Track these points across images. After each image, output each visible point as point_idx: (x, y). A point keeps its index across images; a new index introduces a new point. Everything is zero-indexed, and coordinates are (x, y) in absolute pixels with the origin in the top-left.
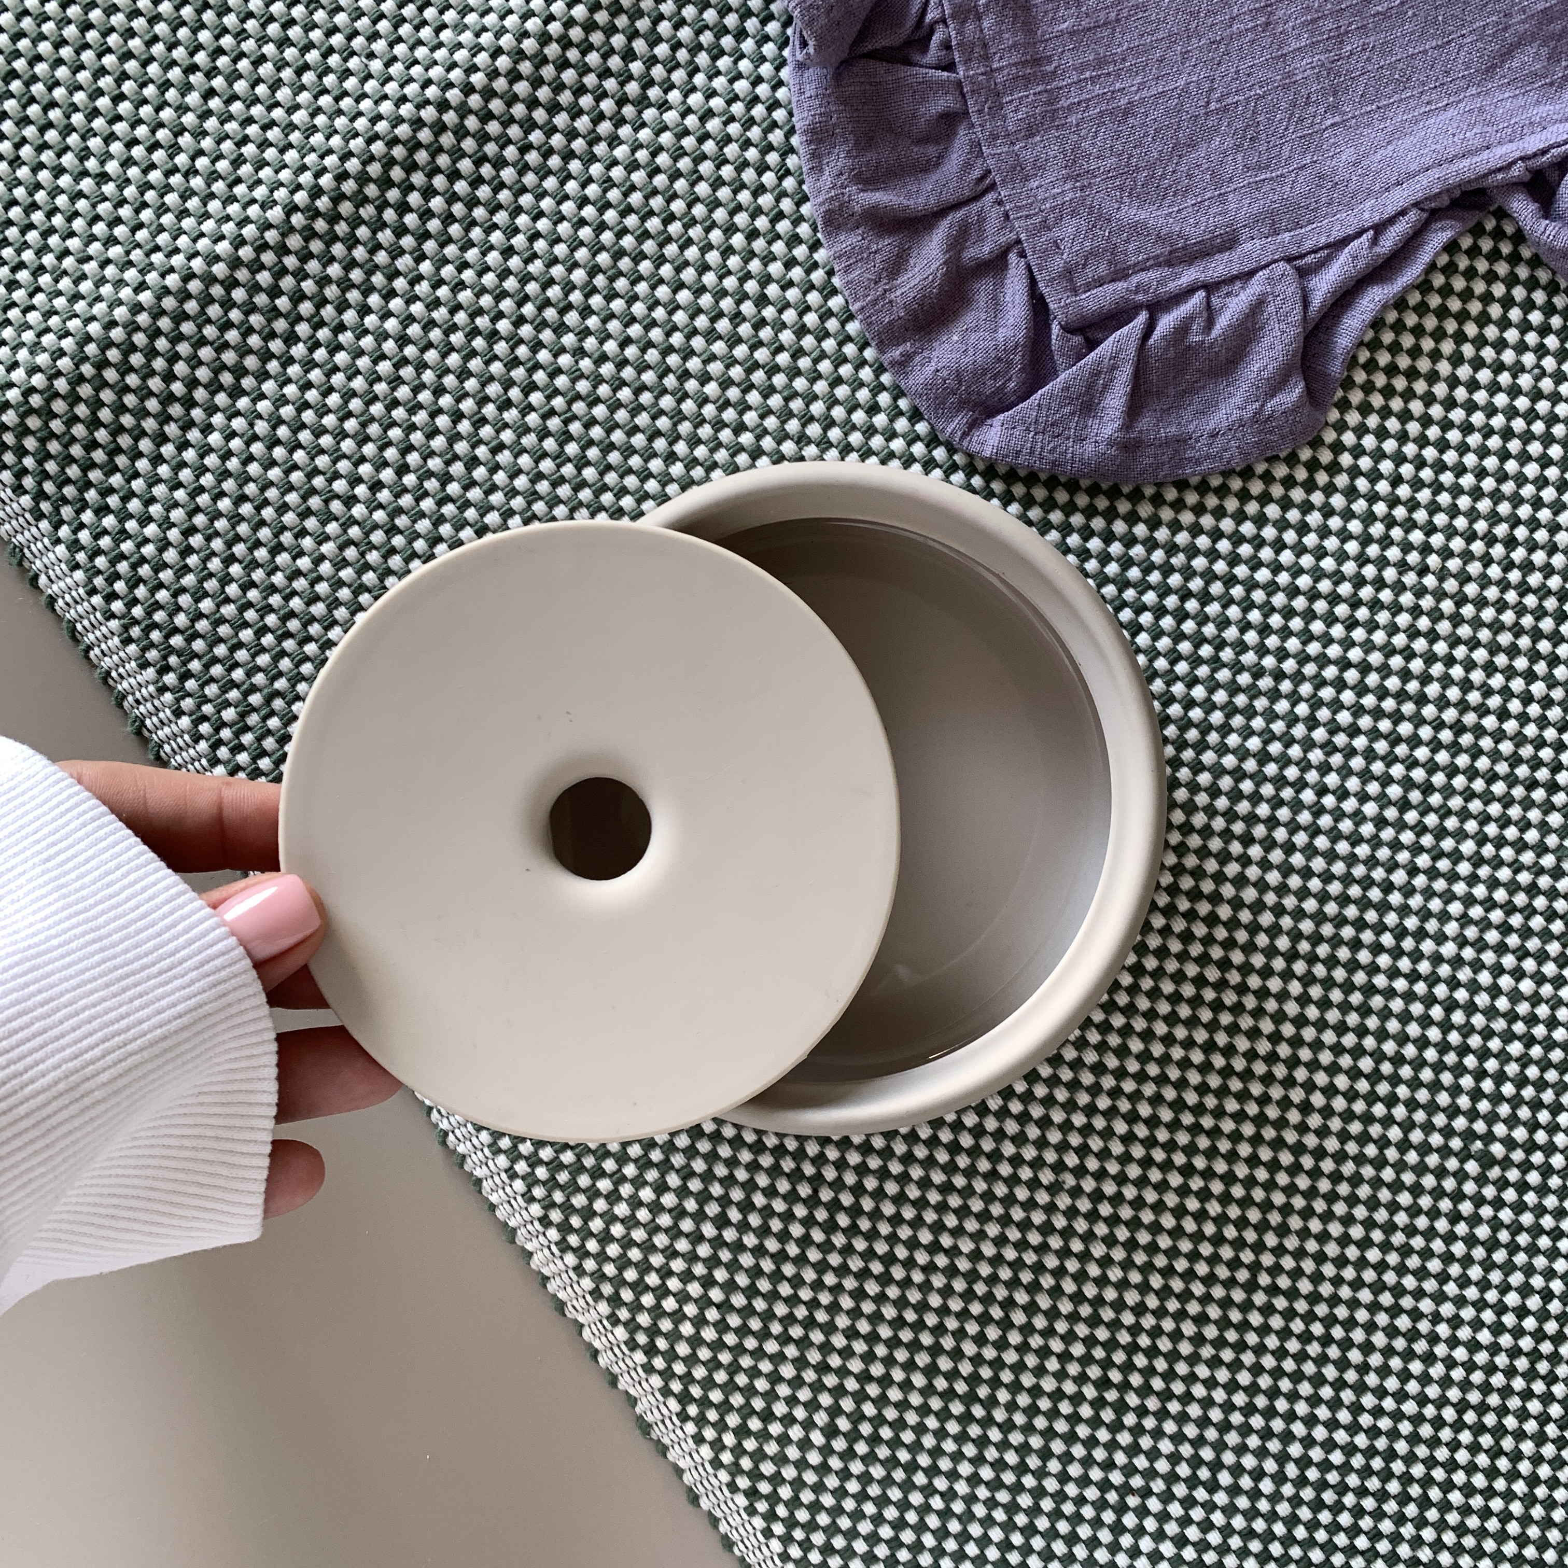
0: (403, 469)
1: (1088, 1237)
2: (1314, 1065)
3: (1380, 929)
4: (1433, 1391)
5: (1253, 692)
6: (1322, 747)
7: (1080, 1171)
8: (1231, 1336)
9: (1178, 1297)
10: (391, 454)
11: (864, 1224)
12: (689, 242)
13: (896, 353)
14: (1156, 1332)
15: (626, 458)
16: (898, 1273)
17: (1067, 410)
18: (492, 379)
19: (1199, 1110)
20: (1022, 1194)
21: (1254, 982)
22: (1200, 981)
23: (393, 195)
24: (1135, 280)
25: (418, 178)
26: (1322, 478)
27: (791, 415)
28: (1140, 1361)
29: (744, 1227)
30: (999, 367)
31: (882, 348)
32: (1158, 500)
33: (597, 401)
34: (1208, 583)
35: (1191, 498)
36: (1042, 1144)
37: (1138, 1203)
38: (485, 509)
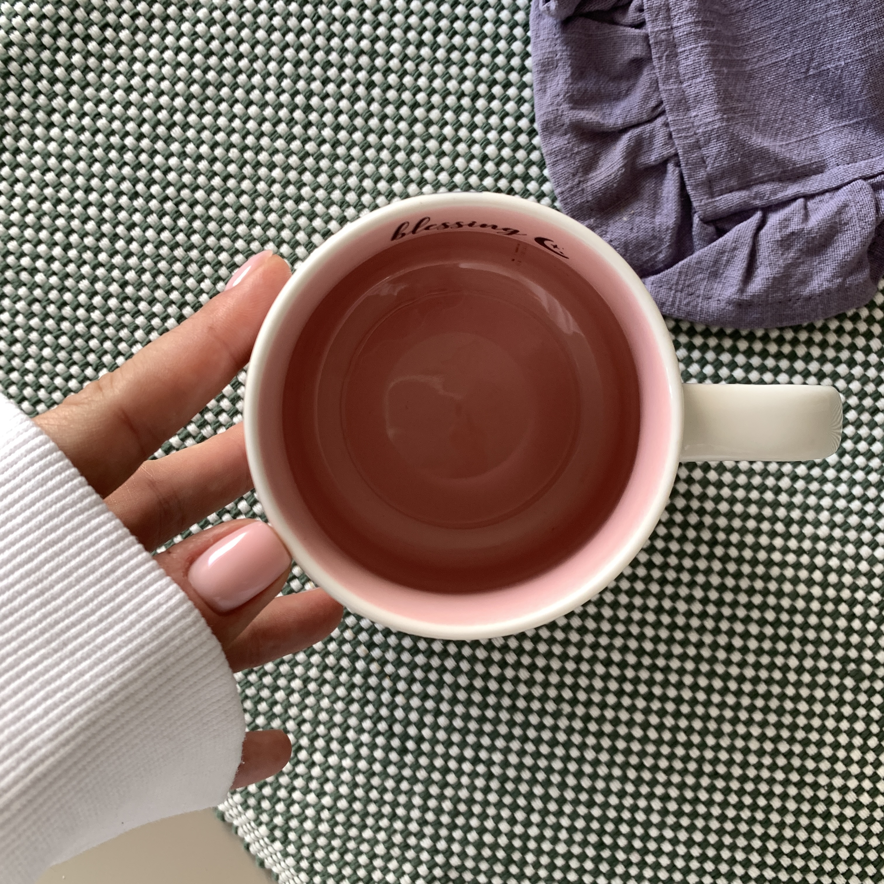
0: (67, 247)
1: (583, 747)
2: (733, 618)
3: (774, 520)
4: (831, 839)
7: (574, 702)
8: (687, 808)
9: (648, 784)
10: (59, 236)
11: (426, 748)
12: (254, 72)
14: (634, 809)
15: (221, 226)
16: (452, 779)
18: (124, 179)
19: (654, 654)
20: (534, 719)
21: (688, 563)
22: (650, 565)
23: (46, 55)
25: (62, 42)
27: (334, 187)
28: (624, 829)
29: (343, 755)
33: (198, 188)
36: (546, 684)
37: (616, 722)
38: (125, 270)
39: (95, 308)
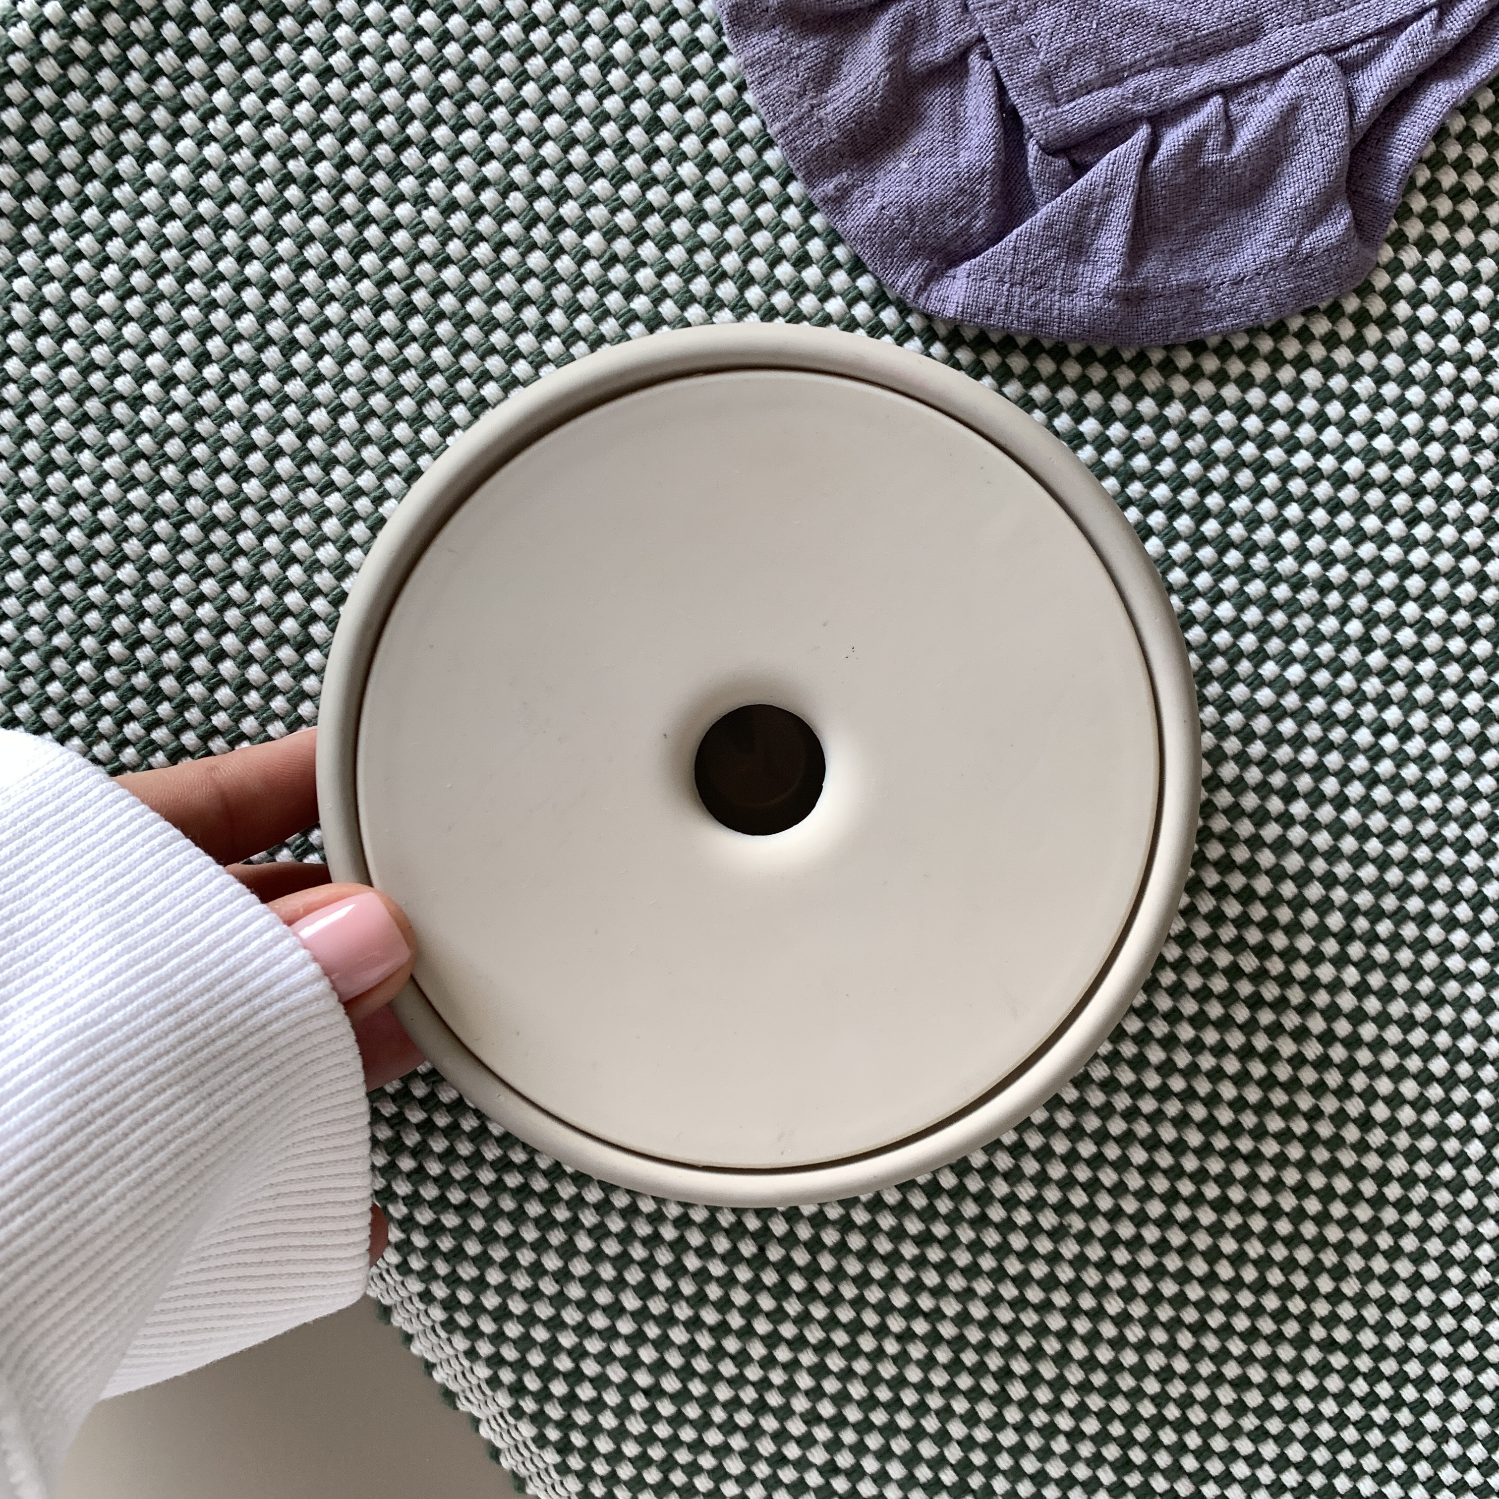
0: (202, 359)
1: (1101, 1291)
2: (1374, 1070)
3: (1454, 898)
5: (1293, 608)
6: (1380, 674)
7: (1089, 1212)
8: (1279, 1402)
9: (1212, 1357)
10: (186, 340)
11: (824, 1287)
12: (558, 54)
13: (829, 187)
14: (1186, 1401)
15: (487, 334)
16: (867, 1343)
17: (1051, 253)
18: (311, 238)
19: (1234, 1130)
20: (1018, 1242)
21: (1301, 970)
22: (1234, 972)
24: (1132, 84)
26: (1373, 334)
27: (697, 271)
28: (1168, 1436)
29: (673, 1295)
30: (962, 201)
31: (810, 181)
32: (1168, 368)
33: (448, 261)
34: (1233, 472)
35: (1210, 364)
36: (1041, 1180)
37: (1162, 1247)
38: (309, 406)
39: (251, 474)
